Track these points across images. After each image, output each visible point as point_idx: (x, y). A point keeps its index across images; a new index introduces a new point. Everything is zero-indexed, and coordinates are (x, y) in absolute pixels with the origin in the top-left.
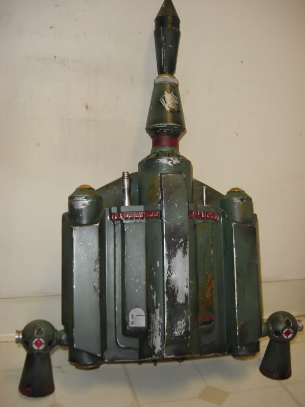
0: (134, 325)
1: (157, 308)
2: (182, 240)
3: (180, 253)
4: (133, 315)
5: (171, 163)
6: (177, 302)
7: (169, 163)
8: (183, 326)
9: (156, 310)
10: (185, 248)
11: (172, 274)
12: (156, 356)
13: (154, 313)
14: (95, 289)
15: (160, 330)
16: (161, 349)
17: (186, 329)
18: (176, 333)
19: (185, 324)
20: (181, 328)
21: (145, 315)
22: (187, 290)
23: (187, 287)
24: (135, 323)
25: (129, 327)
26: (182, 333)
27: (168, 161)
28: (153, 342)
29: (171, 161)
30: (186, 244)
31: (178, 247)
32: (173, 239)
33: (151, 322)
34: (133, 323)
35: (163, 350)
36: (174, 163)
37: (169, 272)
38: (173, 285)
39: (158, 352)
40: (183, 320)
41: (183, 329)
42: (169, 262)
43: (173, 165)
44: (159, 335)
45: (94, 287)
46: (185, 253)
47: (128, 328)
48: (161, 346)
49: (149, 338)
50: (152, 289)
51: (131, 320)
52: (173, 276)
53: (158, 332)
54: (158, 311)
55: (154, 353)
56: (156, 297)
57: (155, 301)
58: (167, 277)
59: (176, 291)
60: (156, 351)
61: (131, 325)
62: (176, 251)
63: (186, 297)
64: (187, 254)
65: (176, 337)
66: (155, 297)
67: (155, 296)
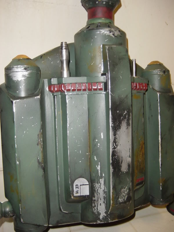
0: (78, 195)
1: (102, 178)
2: (126, 112)
3: (124, 125)
4: (77, 185)
5: (113, 34)
6: (121, 172)
7: (111, 34)
8: (126, 192)
9: (101, 180)
10: (128, 120)
11: (117, 146)
12: (101, 221)
13: (98, 182)
14: (39, 163)
15: (104, 198)
16: (106, 215)
17: (128, 195)
18: (120, 200)
19: (128, 191)
20: (125, 195)
21: (89, 184)
22: (129, 160)
23: (130, 157)
24: (79, 192)
25: (74, 197)
26: (125, 200)
27: (110, 32)
28: (97, 208)
29: (113, 32)
30: (129, 116)
31: (123, 119)
32: (118, 112)
33: (95, 191)
34: (77, 193)
35: (107, 216)
36: (116, 35)
37: (114, 144)
38: (118, 157)
39: (103, 218)
40: (126, 188)
41: (126, 196)
42: (115, 135)
43: (115, 36)
44: (104, 202)
45: (38, 161)
46: (128, 124)
47: (72, 197)
48: (106, 213)
49: (93, 205)
50: (96, 160)
51: (75, 190)
52: (118, 147)
53: (103, 200)
54: (102, 181)
55: (99, 219)
56: (101, 168)
57: (99, 172)
58: (113, 149)
59: (121, 161)
60: (101, 217)
61: (75, 195)
62: (120, 123)
63: (129, 166)
64: (130, 125)
65: (120, 203)
66: (99, 168)
67: (99, 166)
